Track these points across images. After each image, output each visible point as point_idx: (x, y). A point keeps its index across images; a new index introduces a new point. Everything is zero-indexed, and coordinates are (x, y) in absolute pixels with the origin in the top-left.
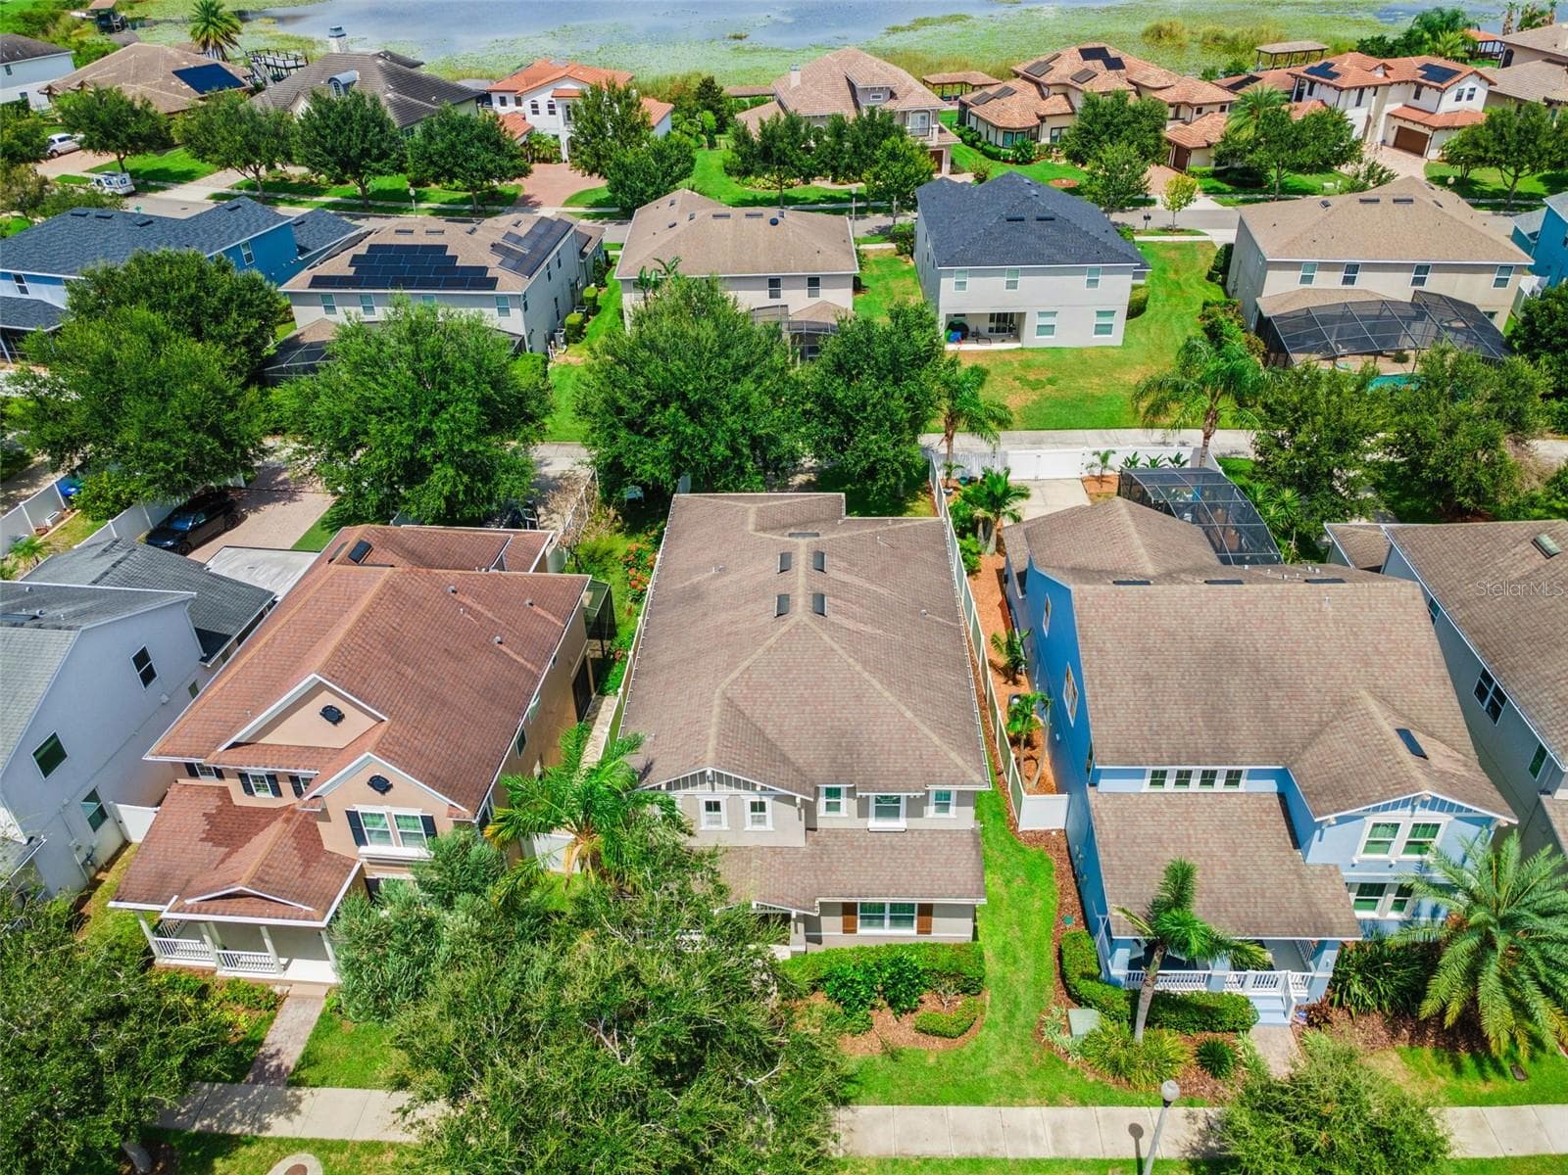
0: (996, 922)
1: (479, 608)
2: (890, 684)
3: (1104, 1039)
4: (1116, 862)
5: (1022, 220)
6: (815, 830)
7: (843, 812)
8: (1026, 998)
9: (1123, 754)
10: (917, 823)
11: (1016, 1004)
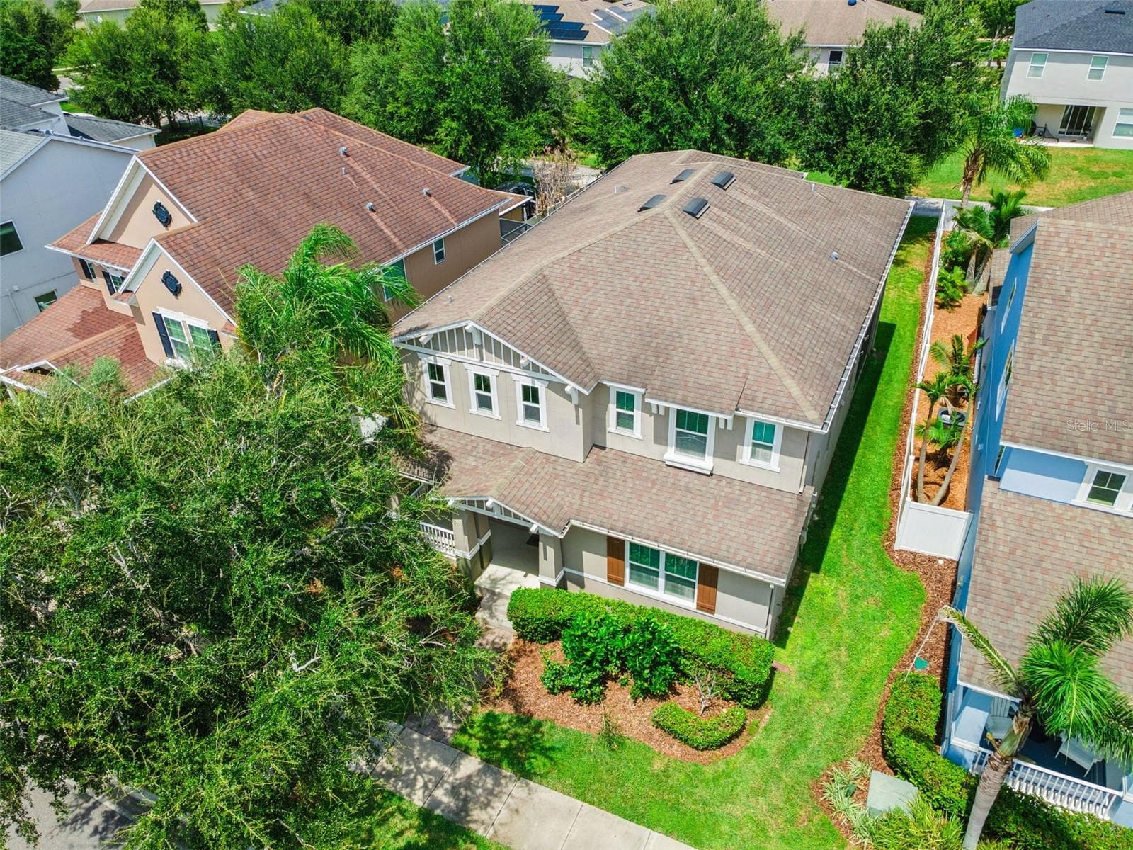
0: (818, 636)
1: (367, 177)
2: (742, 295)
3: (913, 830)
4: (997, 583)
5: (1123, 13)
6: (604, 448)
7: (637, 432)
8: (820, 735)
9: (1049, 435)
10: (725, 468)
11: (804, 740)
